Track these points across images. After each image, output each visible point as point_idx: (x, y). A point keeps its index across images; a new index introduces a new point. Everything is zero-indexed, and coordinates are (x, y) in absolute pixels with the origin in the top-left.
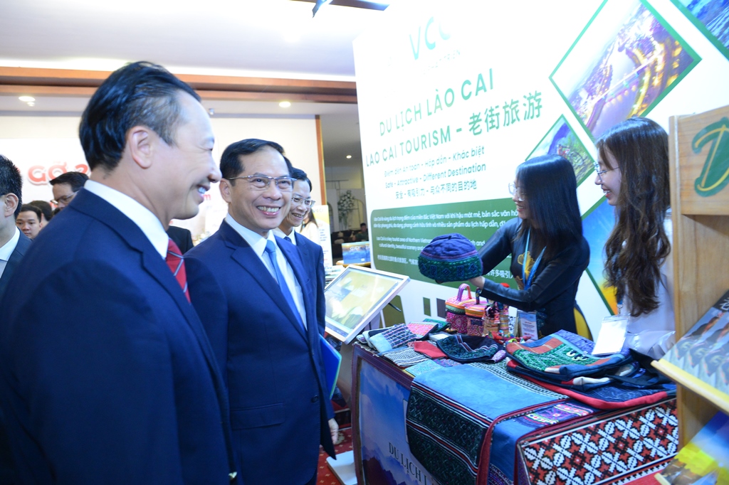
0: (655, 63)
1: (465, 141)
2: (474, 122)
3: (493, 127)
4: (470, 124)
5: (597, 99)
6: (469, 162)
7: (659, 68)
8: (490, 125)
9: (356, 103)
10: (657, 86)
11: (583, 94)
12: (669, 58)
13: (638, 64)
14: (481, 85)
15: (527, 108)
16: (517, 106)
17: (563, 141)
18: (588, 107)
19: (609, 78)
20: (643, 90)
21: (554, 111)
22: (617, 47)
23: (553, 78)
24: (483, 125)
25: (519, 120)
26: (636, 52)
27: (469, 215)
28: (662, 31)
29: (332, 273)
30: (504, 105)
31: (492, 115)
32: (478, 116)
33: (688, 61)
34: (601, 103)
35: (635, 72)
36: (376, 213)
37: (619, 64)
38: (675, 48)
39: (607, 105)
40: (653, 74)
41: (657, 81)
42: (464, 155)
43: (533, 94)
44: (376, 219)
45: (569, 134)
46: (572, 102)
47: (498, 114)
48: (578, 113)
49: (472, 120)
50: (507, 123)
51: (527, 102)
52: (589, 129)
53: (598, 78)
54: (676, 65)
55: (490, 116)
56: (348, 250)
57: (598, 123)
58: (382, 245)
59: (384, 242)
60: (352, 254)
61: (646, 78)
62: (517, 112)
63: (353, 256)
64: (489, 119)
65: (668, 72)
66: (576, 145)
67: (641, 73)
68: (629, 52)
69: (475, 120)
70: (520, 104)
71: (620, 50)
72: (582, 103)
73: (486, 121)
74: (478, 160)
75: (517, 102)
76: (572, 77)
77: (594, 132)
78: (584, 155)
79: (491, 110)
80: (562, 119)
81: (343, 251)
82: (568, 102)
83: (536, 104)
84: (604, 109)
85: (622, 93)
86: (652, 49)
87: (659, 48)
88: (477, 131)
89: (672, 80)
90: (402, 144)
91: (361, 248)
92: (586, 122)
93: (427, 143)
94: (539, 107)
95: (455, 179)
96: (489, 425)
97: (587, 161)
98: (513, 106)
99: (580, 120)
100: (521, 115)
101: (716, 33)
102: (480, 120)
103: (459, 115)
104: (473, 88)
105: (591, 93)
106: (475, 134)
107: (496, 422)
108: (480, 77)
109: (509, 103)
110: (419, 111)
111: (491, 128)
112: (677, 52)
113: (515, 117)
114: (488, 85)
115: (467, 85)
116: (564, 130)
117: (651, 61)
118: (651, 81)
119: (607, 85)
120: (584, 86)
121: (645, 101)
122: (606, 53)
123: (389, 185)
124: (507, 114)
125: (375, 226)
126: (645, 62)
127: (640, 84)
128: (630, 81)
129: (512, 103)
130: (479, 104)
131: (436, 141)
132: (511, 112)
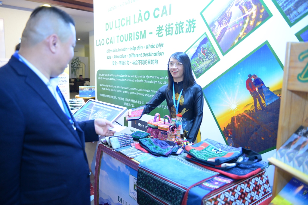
0: (252, 14)
2: (159, 30)
3: (169, 34)
4: (157, 31)
5: (223, 27)
6: (154, 50)
7: (254, 17)
8: (168, 33)
9: (93, 12)
10: (251, 25)
11: (217, 24)
12: (258, 13)
13: (244, 13)
14: (164, 11)
15: (188, 27)
16: (183, 25)
17: (204, 46)
18: (218, 31)
19: (230, 18)
20: (245, 26)
21: (201, 30)
22: (235, 3)
23: (203, 13)
24: (164, 32)
25: (183, 32)
26: (244, 7)
27: (153, 77)
29: (77, 103)
30: (176, 24)
31: (169, 28)
32: (162, 27)
33: (267, 16)
34: (225, 29)
35: (242, 17)
36: (100, 72)
38: (261, 8)
39: (227, 31)
40: (251, 19)
41: (252, 23)
42: (152, 46)
43: (191, 20)
44: (100, 75)
45: (208, 43)
46: (211, 27)
47: (172, 28)
48: (213, 33)
49: (158, 29)
50: (177, 33)
51: (188, 24)
52: (218, 41)
53: (225, 17)
54: (261, 17)
55: (168, 28)
56: (82, 89)
57: (222, 39)
58: (102, 89)
59: (104, 87)
60: (84, 92)
61: (247, 21)
62: (182, 28)
63: (85, 93)
64: (168, 30)
65: (257, 19)
66: (211, 48)
67: (245, 18)
68: (240, 7)
69: (160, 29)
70: (185, 24)
71: (236, 5)
72: (216, 28)
73: (166, 30)
74: (160, 50)
75: (183, 23)
77: (220, 43)
78: (214, 54)
79: (169, 25)
80: (205, 35)
81: (80, 90)
82: (209, 27)
83: (192, 26)
84: (226, 33)
85: (235, 26)
86: (251, 7)
87: (255, 7)
88: (160, 35)
89: (259, 23)
90: (118, 36)
91: (90, 89)
92: (216, 38)
93: (133, 38)
94: (194, 27)
95: (147, 58)
96: (186, 190)
97: (215, 57)
98: (181, 25)
99: (214, 36)
100: (184, 30)
101: (280, 4)
102: (163, 30)
103: (151, 25)
104: (160, 12)
105: (220, 24)
106: (159, 36)
107: (190, 188)
108: (165, 8)
109: (179, 23)
110: (129, 21)
111: (168, 34)
112: (262, 11)
113: (181, 30)
114: (168, 13)
115: (157, 11)
116: (205, 40)
117: (250, 13)
118: (249, 22)
119: (229, 21)
120: (217, 20)
121: (245, 31)
122: (230, 5)
123: (109, 57)
124: (177, 29)
125: (99, 78)
126: (247, 13)
127: (244, 23)
128: (240, 21)
129: (180, 23)
130: (163, 21)
131: (137, 37)
132: (179, 28)
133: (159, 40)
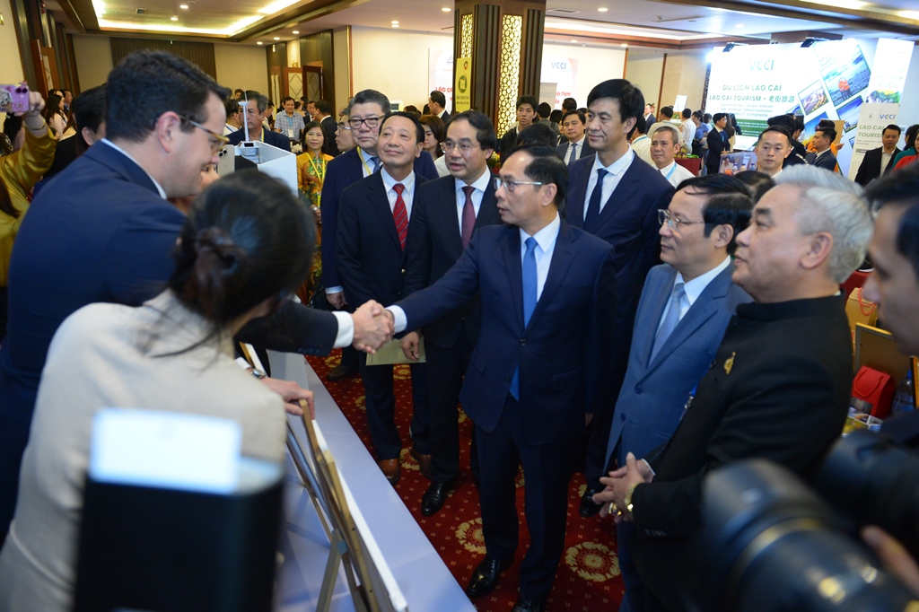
1: (767, 102)
3: (777, 101)
13: (818, 98)
14: (776, 88)
18: (805, 104)
21: (797, 102)
24: (774, 99)
28: (824, 94)
30: (783, 96)
33: (827, 101)
37: (814, 96)
46: (802, 101)
47: (780, 98)
53: (809, 98)
69: (772, 97)
74: (770, 109)
76: (804, 96)
88: (771, 101)
95: (760, 113)
103: (767, 94)
110: (748, 88)
114: (779, 89)
115: (771, 87)
116: (799, 107)
130: (775, 93)
132: (785, 99)
133: (771, 104)
